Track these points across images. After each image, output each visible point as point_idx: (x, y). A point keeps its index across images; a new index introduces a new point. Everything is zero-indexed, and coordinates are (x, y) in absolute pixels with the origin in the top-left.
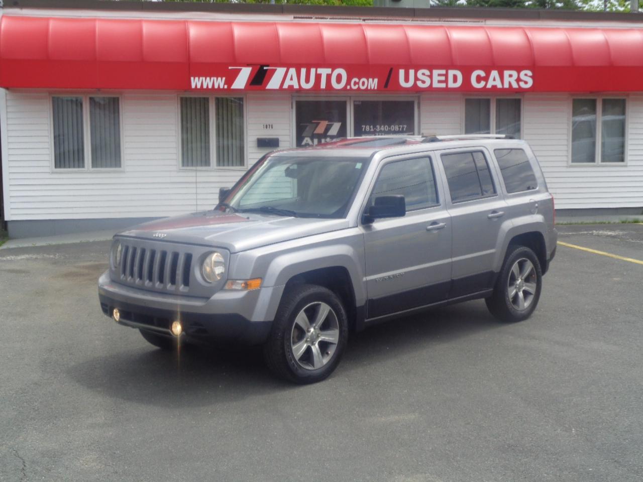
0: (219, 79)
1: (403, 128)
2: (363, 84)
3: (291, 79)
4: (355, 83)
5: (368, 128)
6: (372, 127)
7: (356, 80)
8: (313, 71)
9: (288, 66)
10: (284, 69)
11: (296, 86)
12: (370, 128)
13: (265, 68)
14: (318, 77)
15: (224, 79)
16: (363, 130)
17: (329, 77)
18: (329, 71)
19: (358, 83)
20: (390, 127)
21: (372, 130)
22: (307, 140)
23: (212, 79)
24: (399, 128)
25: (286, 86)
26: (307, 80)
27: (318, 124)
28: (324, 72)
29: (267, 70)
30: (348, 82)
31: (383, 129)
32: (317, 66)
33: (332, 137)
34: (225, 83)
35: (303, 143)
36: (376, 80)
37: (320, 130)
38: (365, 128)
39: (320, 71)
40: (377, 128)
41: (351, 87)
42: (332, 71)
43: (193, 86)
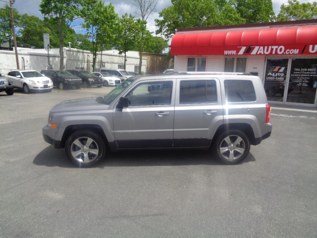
0: (234, 51)
1: (314, 70)
2: (292, 52)
3: (261, 50)
4: (288, 52)
5: (297, 70)
6: (299, 69)
7: (289, 50)
8: (270, 47)
9: (260, 45)
10: (258, 47)
11: (262, 53)
12: (298, 70)
13: (251, 47)
14: (272, 49)
15: (236, 51)
16: (295, 70)
17: (277, 49)
18: (277, 47)
19: (289, 51)
20: (307, 69)
21: (299, 70)
22: (270, 74)
23: (232, 51)
24: (312, 70)
25: (258, 53)
26: (267, 51)
27: (275, 68)
28: (275, 47)
29: (252, 47)
30: (285, 51)
31: (304, 70)
32: (272, 45)
33: (280, 73)
34: (236, 53)
35: (268, 75)
36: (298, 50)
37: (276, 70)
38: (296, 70)
39: (273, 47)
40: (301, 70)
41: (286, 53)
42: (278, 47)
43: (225, 54)
